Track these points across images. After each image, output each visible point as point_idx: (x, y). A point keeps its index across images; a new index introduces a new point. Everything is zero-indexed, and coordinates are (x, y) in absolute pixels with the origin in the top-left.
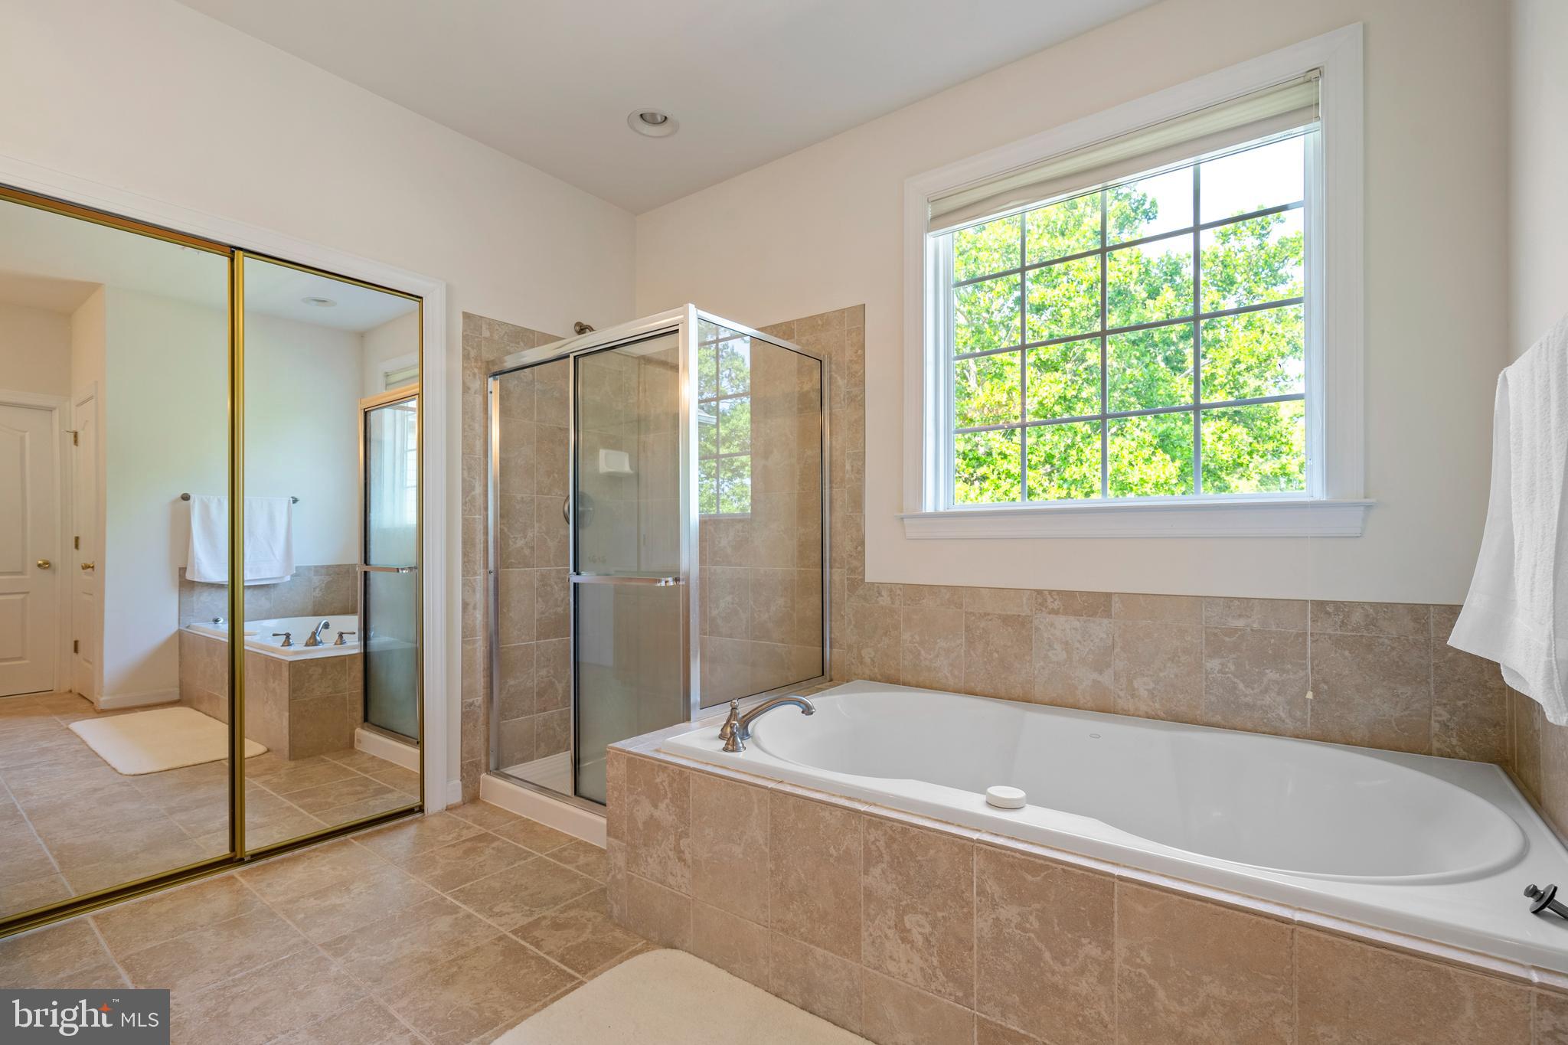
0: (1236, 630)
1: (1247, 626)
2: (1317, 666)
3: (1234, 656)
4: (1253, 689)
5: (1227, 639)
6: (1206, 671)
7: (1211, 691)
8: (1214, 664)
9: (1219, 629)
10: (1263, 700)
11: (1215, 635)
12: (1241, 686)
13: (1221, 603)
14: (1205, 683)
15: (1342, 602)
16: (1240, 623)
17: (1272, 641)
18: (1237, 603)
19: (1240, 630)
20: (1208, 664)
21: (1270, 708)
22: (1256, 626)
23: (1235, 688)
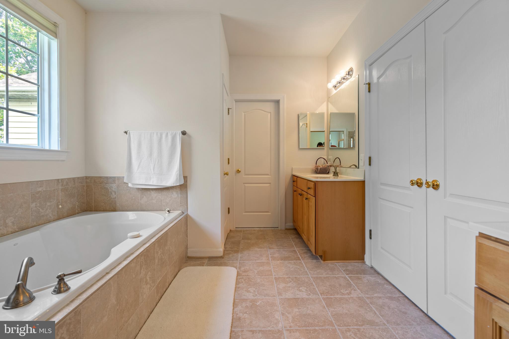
0: (39, 192)
1: (42, 190)
2: (58, 198)
3: (39, 200)
4: (44, 210)
5: (37, 195)
6: (31, 208)
7: (33, 215)
8: (33, 205)
9: (35, 192)
10: (46, 213)
11: (34, 194)
12: (41, 210)
13: (35, 183)
14: (31, 212)
15: (62, 179)
16: (40, 189)
17: (48, 193)
18: (40, 182)
19: (41, 191)
20: (32, 205)
21: (48, 214)
22: (44, 189)
23: (39, 211)
